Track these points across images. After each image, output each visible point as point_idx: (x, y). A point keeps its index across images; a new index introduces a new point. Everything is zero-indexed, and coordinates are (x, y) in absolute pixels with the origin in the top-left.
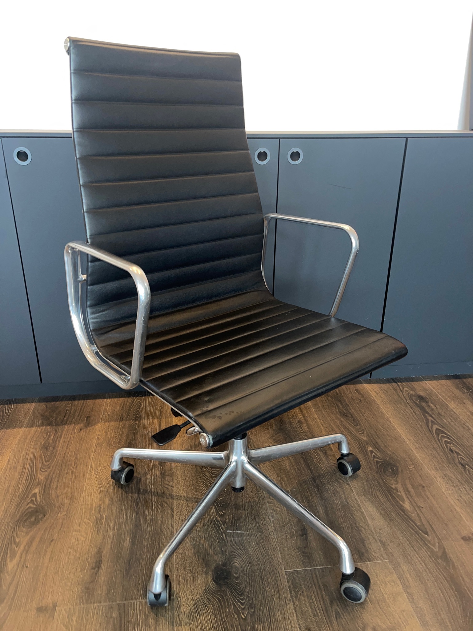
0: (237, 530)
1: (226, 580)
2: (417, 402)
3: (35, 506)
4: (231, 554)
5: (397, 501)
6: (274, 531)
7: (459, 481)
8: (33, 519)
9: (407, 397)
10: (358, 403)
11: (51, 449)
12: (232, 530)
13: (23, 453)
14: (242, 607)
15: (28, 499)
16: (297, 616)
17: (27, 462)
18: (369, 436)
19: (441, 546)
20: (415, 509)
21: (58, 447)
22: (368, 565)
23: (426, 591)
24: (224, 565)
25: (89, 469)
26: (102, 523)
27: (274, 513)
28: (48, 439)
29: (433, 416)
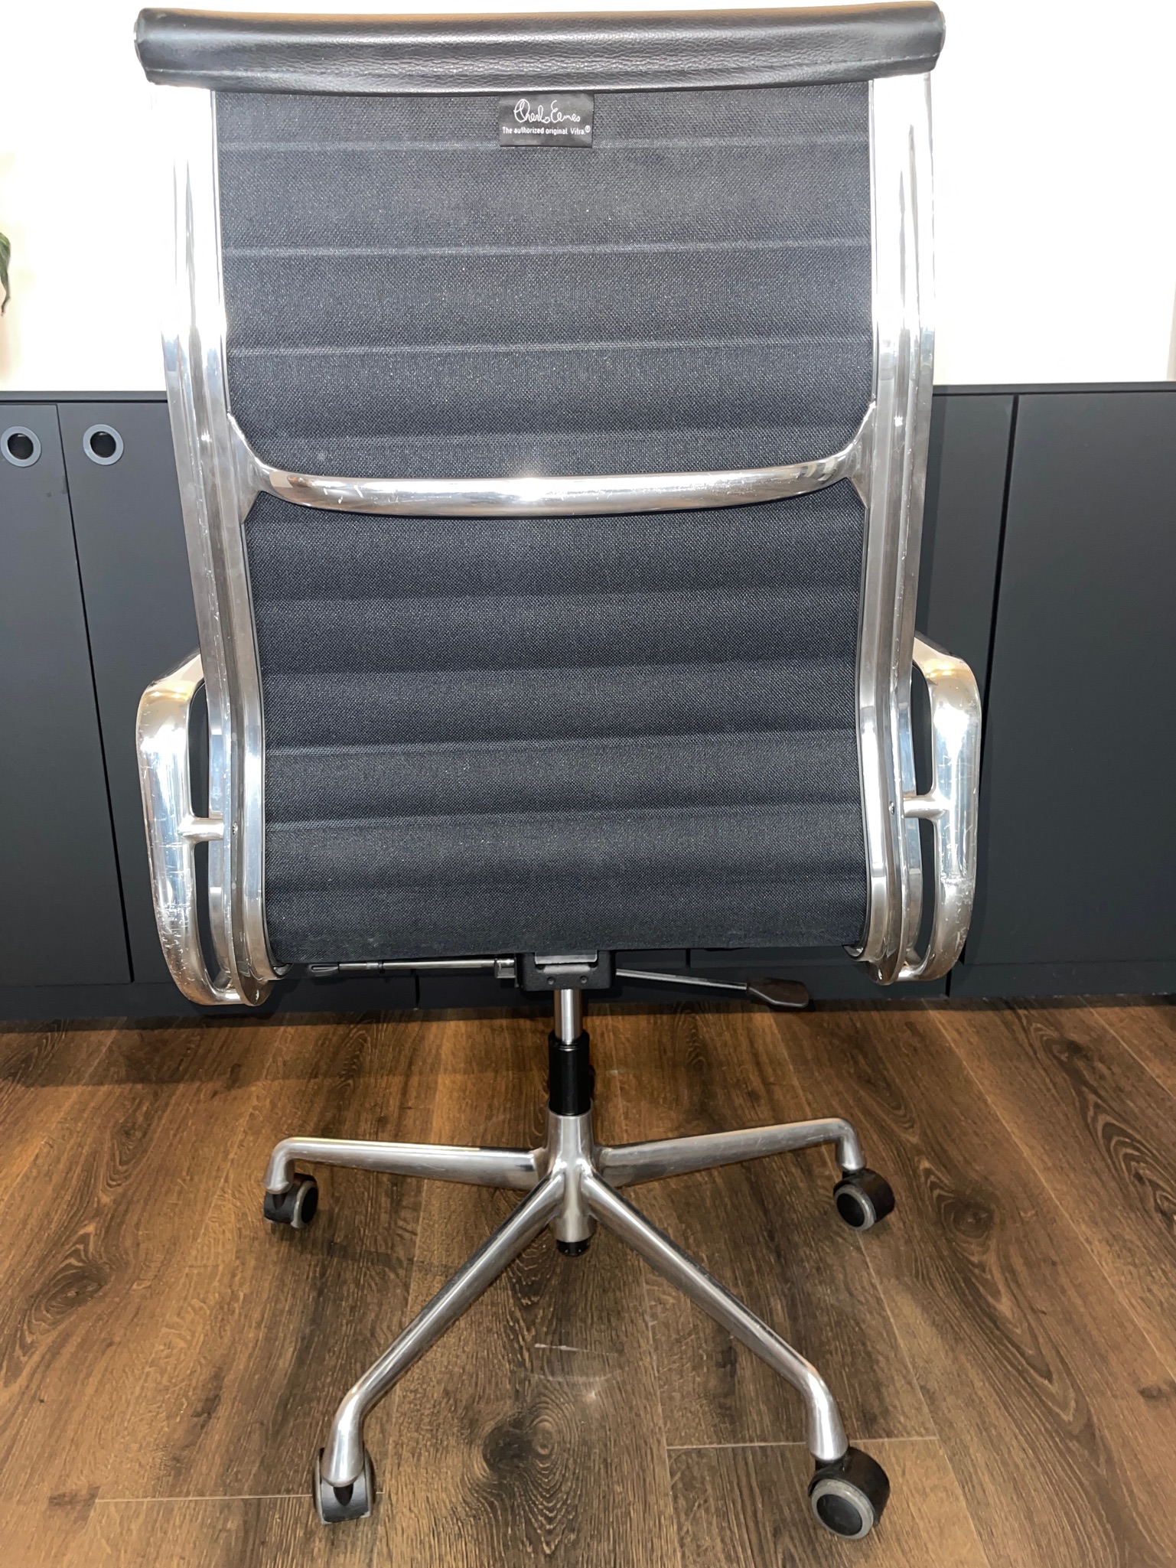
0: (561, 1344)
1: (516, 1460)
2: (1064, 1057)
3: (81, 1264)
4: (537, 1401)
5: (981, 1296)
6: (652, 1350)
7: (1150, 1253)
8: (71, 1294)
9: (1037, 1044)
10: (907, 1055)
11: (139, 1134)
12: (548, 1341)
13: (72, 1142)
14: (548, 1527)
15: (68, 1248)
16: (683, 1555)
17: (77, 1163)
18: (925, 1134)
19: (1082, 1408)
20: (1025, 1315)
21: (155, 1131)
22: (883, 1444)
23: (1030, 1518)
24: (517, 1423)
25: (220, 1185)
26: (234, 1312)
27: (659, 1308)
28: (135, 1111)
29: (1102, 1093)
